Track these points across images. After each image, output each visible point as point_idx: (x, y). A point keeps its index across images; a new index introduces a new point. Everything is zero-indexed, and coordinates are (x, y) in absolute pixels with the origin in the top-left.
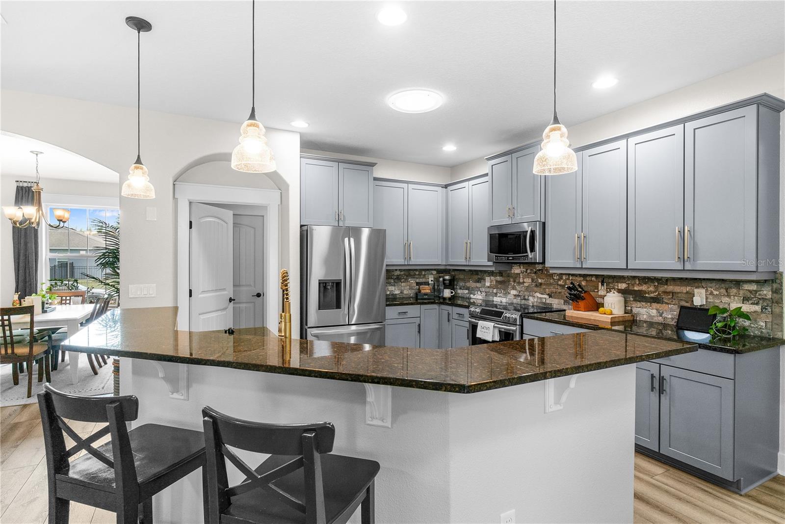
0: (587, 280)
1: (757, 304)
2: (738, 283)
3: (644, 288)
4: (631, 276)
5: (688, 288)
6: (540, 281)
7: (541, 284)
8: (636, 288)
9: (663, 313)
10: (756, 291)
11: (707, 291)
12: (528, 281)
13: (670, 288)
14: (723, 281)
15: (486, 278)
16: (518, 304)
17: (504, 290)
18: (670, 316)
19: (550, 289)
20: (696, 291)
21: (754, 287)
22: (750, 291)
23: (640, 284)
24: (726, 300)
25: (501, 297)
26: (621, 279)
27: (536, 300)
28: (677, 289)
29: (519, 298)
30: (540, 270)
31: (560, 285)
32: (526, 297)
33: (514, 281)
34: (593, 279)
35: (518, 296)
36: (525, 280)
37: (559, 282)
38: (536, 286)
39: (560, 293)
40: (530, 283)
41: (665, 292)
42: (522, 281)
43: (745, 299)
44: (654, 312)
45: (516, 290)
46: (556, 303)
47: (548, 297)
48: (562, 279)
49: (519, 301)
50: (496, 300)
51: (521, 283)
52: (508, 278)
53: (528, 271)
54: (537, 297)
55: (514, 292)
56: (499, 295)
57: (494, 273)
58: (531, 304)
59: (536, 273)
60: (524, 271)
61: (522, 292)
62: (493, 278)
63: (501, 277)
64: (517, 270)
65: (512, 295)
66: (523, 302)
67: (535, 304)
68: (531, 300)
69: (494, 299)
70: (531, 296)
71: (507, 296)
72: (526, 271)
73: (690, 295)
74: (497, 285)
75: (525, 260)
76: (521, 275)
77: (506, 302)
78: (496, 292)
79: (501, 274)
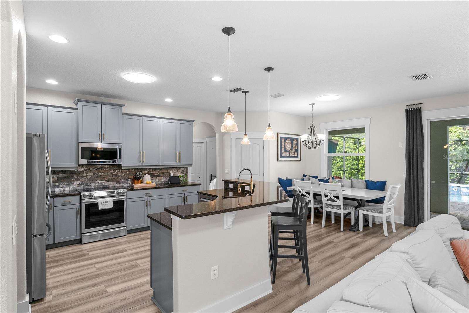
0: (129, 171)
1: (184, 173)
2: (180, 168)
3: (154, 172)
4: (149, 168)
5: (168, 171)
6: (100, 174)
7: (101, 176)
8: (151, 173)
9: (160, 180)
10: (183, 170)
11: (173, 171)
12: (90, 175)
13: (163, 171)
14: (177, 168)
16: (82, 189)
17: (67, 183)
18: (163, 181)
19: (108, 177)
20: (170, 171)
21: (183, 169)
22: (182, 170)
23: (153, 171)
24: (177, 173)
25: (64, 187)
26: (146, 169)
27: (97, 184)
28: (165, 171)
29: (83, 186)
30: (100, 168)
31: (114, 175)
32: (89, 184)
33: (78, 176)
34: (133, 170)
35: (82, 184)
37: (114, 173)
38: (97, 177)
39: (114, 179)
40: (92, 176)
41: (161, 173)
42: (86, 175)
43: (181, 172)
44: (158, 180)
45: (79, 180)
46: (112, 184)
47: (106, 182)
48: (115, 171)
49: (82, 187)
50: (59, 190)
51: (84, 177)
52: (72, 174)
53: (90, 169)
54: (98, 183)
55: (78, 182)
56: (62, 187)
57: (56, 172)
58: (93, 188)
59: (97, 170)
60: (87, 169)
61: (85, 182)
62: (55, 175)
63: (63, 174)
64: (81, 169)
65: (75, 185)
66: (86, 187)
67: (97, 187)
68: (93, 185)
69: (56, 190)
70: (93, 183)
71: (70, 186)
72: (89, 169)
73: (169, 173)
74: (59, 180)
75: (113, 163)
76: (84, 171)
77: (70, 190)
78: (58, 185)
79: (63, 172)
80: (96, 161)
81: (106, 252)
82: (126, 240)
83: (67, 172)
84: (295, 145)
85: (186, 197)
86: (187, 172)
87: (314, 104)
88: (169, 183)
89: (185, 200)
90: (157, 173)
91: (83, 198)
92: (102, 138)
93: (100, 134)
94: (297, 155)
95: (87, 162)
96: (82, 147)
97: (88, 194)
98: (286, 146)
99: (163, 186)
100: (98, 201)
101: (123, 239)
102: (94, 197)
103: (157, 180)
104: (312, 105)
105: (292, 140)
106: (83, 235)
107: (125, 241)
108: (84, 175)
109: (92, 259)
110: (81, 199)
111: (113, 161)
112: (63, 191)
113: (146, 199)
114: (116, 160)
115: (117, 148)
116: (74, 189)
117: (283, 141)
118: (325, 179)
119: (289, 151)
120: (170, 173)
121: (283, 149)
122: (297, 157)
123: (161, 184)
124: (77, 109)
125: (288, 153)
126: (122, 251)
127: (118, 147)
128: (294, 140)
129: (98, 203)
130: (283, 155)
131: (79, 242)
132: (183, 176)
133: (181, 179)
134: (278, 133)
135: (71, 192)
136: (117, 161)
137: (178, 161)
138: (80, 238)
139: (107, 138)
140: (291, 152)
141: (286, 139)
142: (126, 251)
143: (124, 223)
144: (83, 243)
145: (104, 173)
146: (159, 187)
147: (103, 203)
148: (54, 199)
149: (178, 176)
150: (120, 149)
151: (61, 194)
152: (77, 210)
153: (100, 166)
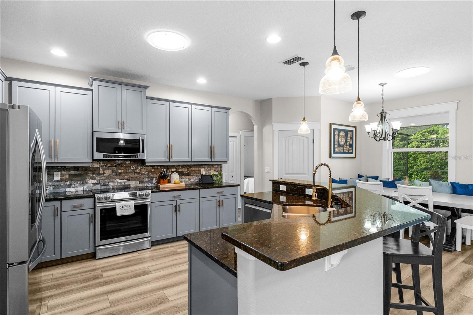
0: (154, 168)
1: (217, 172)
2: (213, 165)
3: (183, 170)
4: (178, 165)
5: (199, 168)
6: (120, 171)
7: (120, 173)
8: (180, 170)
9: (190, 179)
10: (217, 168)
11: (205, 169)
12: (108, 172)
13: (193, 169)
14: (209, 165)
15: (55, 173)
16: (98, 190)
17: (80, 181)
18: (193, 180)
19: (129, 175)
20: (202, 169)
21: (216, 166)
22: (216, 168)
23: (181, 168)
24: (210, 171)
25: (77, 187)
26: (173, 166)
27: (116, 184)
28: (195, 169)
29: (99, 185)
30: (119, 164)
31: (136, 173)
32: (106, 184)
33: (93, 174)
34: (159, 167)
35: (98, 184)
36: (105, 172)
37: (136, 171)
38: (116, 175)
39: (136, 177)
40: (110, 174)
41: (192, 171)
42: (102, 172)
43: (215, 171)
45: (95, 179)
46: (133, 184)
47: (127, 181)
48: (138, 168)
49: (98, 187)
50: (70, 191)
51: (101, 174)
52: (86, 171)
53: (108, 165)
54: (117, 182)
55: (94, 181)
56: (74, 186)
57: (67, 168)
58: (112, 188)
59: (116, 166)
60: (104, 166)
61: (102, 180)
62: (65, 172)
63: (76, 171)
64: (96, 165)
65: (90, 184)
66: (103, 187)
67: (115, 187)
68: (111, 184)
69: (67, 190)
70: (111, 182)
71: (84, 185)
72: (106, 166)
73: (200, 171)
74: (71, 178)
75: (135, 158)
76: (101, 168)
77: (83, 191)
78: (69, 184)
79: (76, 168)
80: (114, 155)
81: (124, 274)
82: (150, 255)
83: (80, 169)
84: (349, 139)
85: (222, 200)
86: (221, 171)
87: (386, 83)
88: (200, 183)
89: (221, 204)
90: (187, 171)
91: (97, 201)
92: (122, 126)
93: (119, 122)
94: (351, 151)
95: (104, 156)
96: (97, 138)
97: (104, 197)
98: (340, 140)
99: (193, 187)
100: (116, 205)
101: (147, 254)
102: (112, 200)
103: (186, 179)
104: (382, 85)
105: (346, 132)
106: (98, 248)
107: (149, 257)
108: (101, 172)
109: (106, 285)
110: (95, 203)
111: (135, 155)
112: (76, 192)
113: (174, 203)
114: (138, 154)
115: (139, 140)
116: (89, 189)
117: (336, 133)
118: (389, 180)
119: (343, 146)
120: (202, 171)
121: (336, 143)
122: (352, 153)
123: (191, 184)
124: (92, 90)
125: (342, 148)
126: (145, 273)
127: (141, 138)
128: (349, 133)
129: (115, 208)
130: (336, 150)
131: (92, 256)
132: (217, 175)
133: (215, 178)
134: (330, 124)
135: (85, 193)
136: (140, 155)
137: (211, 157)
138: (94, 252)
139: (127, 128)
140: (345, 147)
141: (340, 131)
142: (150, 272)
143: (147, 232)
144: (97, 258)
145: (125, 171)
146: (189, 188)
147: (123, 207)
148: (61, 202)
149: (211, 176)
150: (143, 141)
151: (73, 195)
152: (90, 215)
153: (120, 162)
